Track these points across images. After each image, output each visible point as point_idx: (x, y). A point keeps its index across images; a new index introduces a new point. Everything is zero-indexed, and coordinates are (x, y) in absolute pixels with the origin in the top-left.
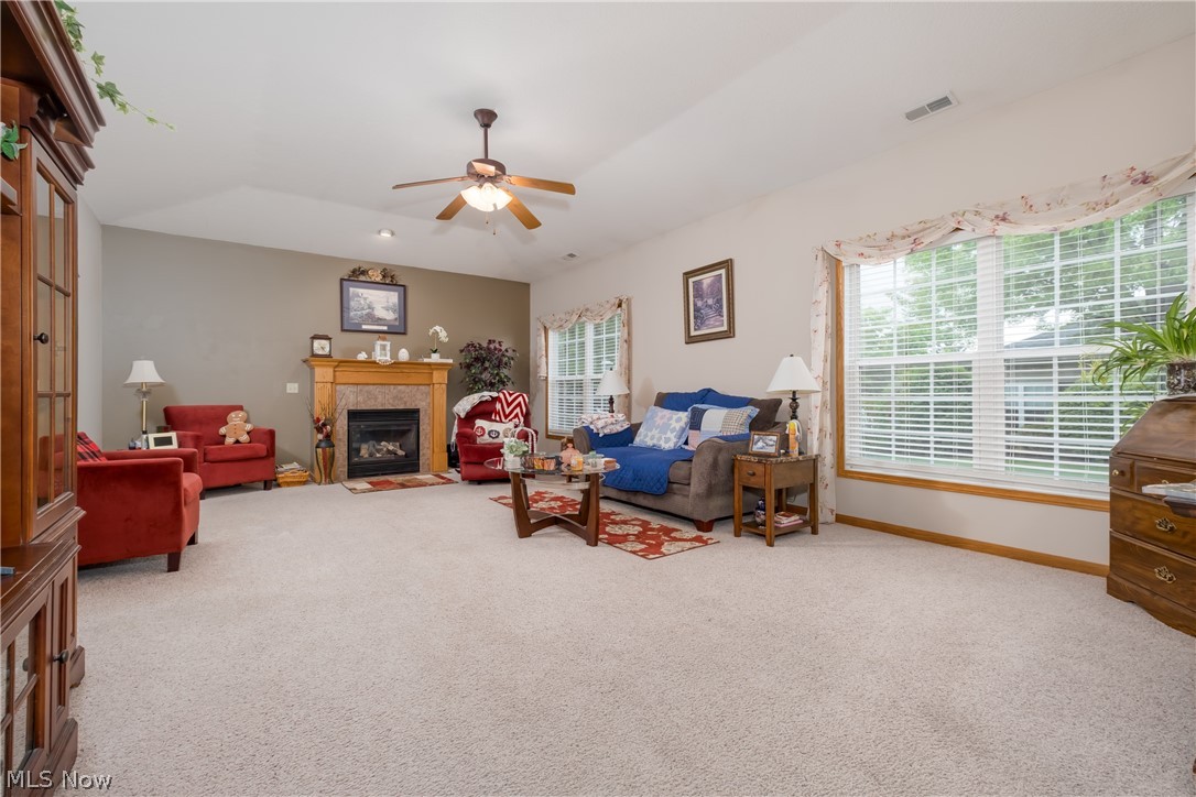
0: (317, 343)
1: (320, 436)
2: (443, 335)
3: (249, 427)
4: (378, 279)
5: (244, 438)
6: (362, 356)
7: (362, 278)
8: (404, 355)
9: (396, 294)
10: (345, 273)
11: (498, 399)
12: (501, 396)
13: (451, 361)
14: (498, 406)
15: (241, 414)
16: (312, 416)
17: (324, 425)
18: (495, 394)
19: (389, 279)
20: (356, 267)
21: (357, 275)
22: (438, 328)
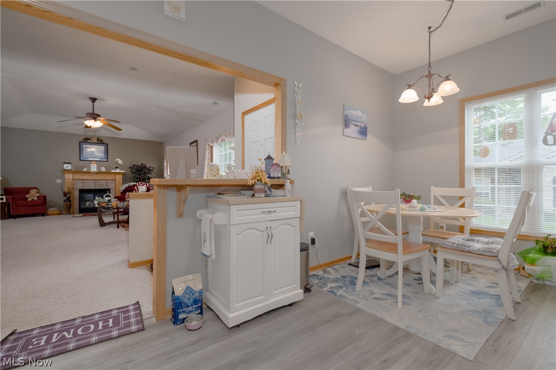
0: (65, 166)
1: (65, 198)
2: (120, 162)
3: (38, 195)
4: (96, 141)
5: (36, 198)
6: (85, 170)
7: (89, 141)
8: (103, 169)
9: (103, 147)
10: (81, 139)
11: (136, 185)
12: (137, 184)
13: (124, 171)
14: (136, 188)
15: (35, 190)
16: (63, 191)
17: (67, 194)
18: (134, 183)
19: (100, 142)
20: (86, 137)
21: (87, 140)
22: (117, 159)
